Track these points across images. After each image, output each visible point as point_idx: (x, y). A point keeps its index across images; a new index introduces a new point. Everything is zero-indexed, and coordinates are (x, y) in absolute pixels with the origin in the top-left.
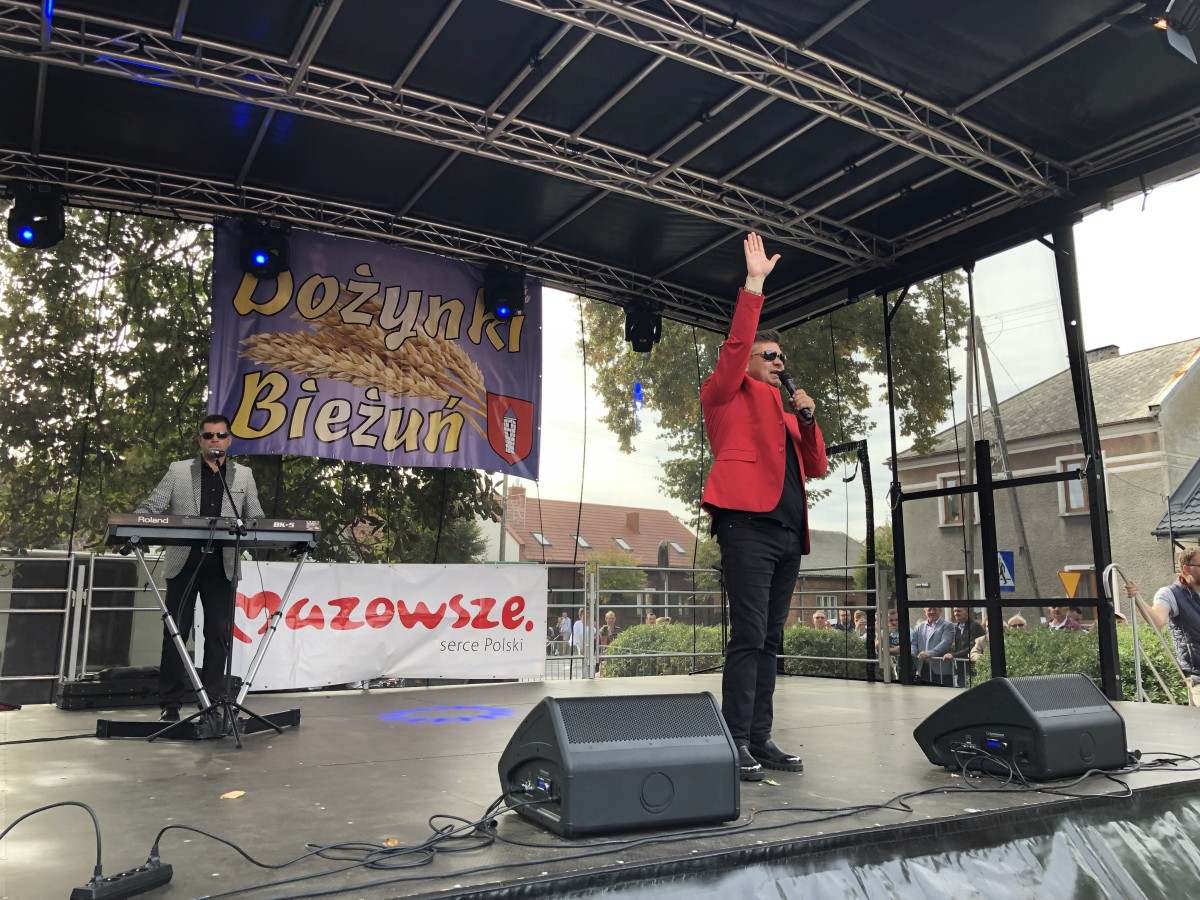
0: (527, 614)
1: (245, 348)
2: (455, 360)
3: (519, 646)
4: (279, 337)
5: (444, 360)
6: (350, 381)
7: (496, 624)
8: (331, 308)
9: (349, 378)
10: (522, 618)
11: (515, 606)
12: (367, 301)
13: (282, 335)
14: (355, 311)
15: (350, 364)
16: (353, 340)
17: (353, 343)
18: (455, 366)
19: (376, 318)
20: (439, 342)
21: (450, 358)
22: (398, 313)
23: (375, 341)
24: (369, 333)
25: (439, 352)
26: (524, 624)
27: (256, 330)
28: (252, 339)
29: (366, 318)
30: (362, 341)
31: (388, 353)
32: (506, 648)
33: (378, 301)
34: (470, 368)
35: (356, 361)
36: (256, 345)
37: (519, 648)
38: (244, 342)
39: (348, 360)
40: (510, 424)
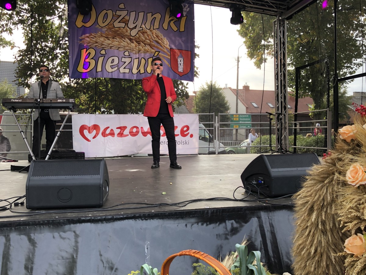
1: (81, 40)
4: (92, 35)
5: (153, 38)
7: (178, 135)
9: (117, 48)
10: (189, 133)
12: (123, 18)
14: (119, 22)
16: (118, 34)
18: (157, 39)
19: (127, 24)
20: (151, 31)
21: (155, 36)
22: (135, 22)
23: (127, 34)
24: (124, 30)
25: (151, 34)
26: (189, 135)
27: (84, 33)
28: (83, 36)
29: (123, 25)
30: (122, 34)
31: (132, 37)
33: (127, 18)
34: (163, 39)
35: (119, 42)
36: (84, 39)
37: (188, 144)
38: (80, 38)
39: (117, 41)
40: (181, 60)
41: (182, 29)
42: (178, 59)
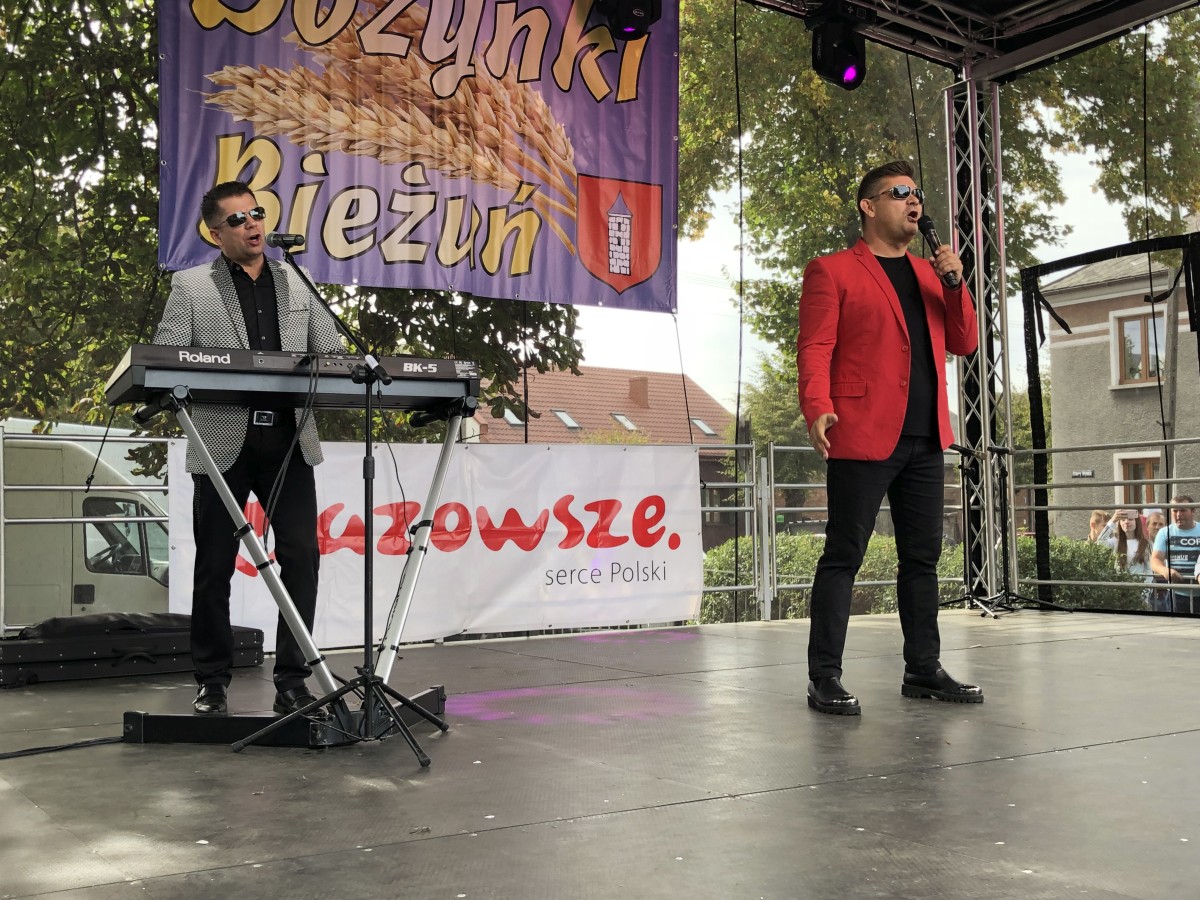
0: (670, 523)
1: (217, 88)
2: (532, 118)
3: (660, 573)
4: (268, 76)
5: (514, 118)
6: (377, 156)
7: (624, 540)
8: (345, 26)
9: (373, 150)
10: (663, 530)
11: (651, 511)
12: (401, 14)
13: (271, 72)
14: (382, 31)
15: (374, 125)
16: (379, 84)
17: (379, 89)
18: (530, 130)
19: (416, 43)
20: (507, 86)
21: (523, 115)
23: (417, 85)
24: (406, 71)
25: (508, 104)
26: (665, 538)
27: (228, 58)
29: (399, 45)
30: (394, 85)
32: (643, 576)
33: (418, 13)
34: (553, 133)
40: (619, 224)
41: (627, 91)
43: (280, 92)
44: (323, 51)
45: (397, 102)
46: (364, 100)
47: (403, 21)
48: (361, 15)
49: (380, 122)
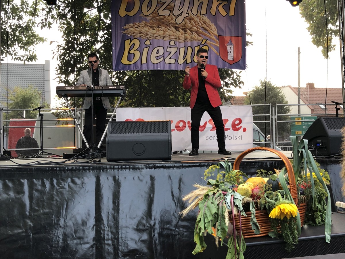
0: (243, 125)
1: (124, 30)
2: (205, 23)
4: (136, 25)
5: (200, 24)
8: (154, 10)
9: (162, 38)
10: (241, 127)
11: (237, 122)
12: (168, 5)
14: (163, 10)
15: (162, 32)
16: (163, 22)
18: (205, 26)
19: (172, 11)
20: (198, 17)
21: (202, 23)
22: (181, 8)
23: (172, 21)
24: (169, 18)
25: (198, 21)
26: (242, 129)
27: (127, 22)
28: (127, 26)
29: (168, 12)
30: (167, 22)
31: (177, 25)
32: (235, 139)
33: (172, 4)
34: (211, 26)
35: (164, 30)
36: (128, 29)
37: (240, 139)
38: (124, 28)
39: (162, 30)
40: (230, 47)
41: (232, 13)
42: (228, 46)
43: (139, 28)
44: (149, 17)
45: (168, 26)
46: (160, 26)
47: (169, 7)
48: (158, 7)
49: (164, 31)
